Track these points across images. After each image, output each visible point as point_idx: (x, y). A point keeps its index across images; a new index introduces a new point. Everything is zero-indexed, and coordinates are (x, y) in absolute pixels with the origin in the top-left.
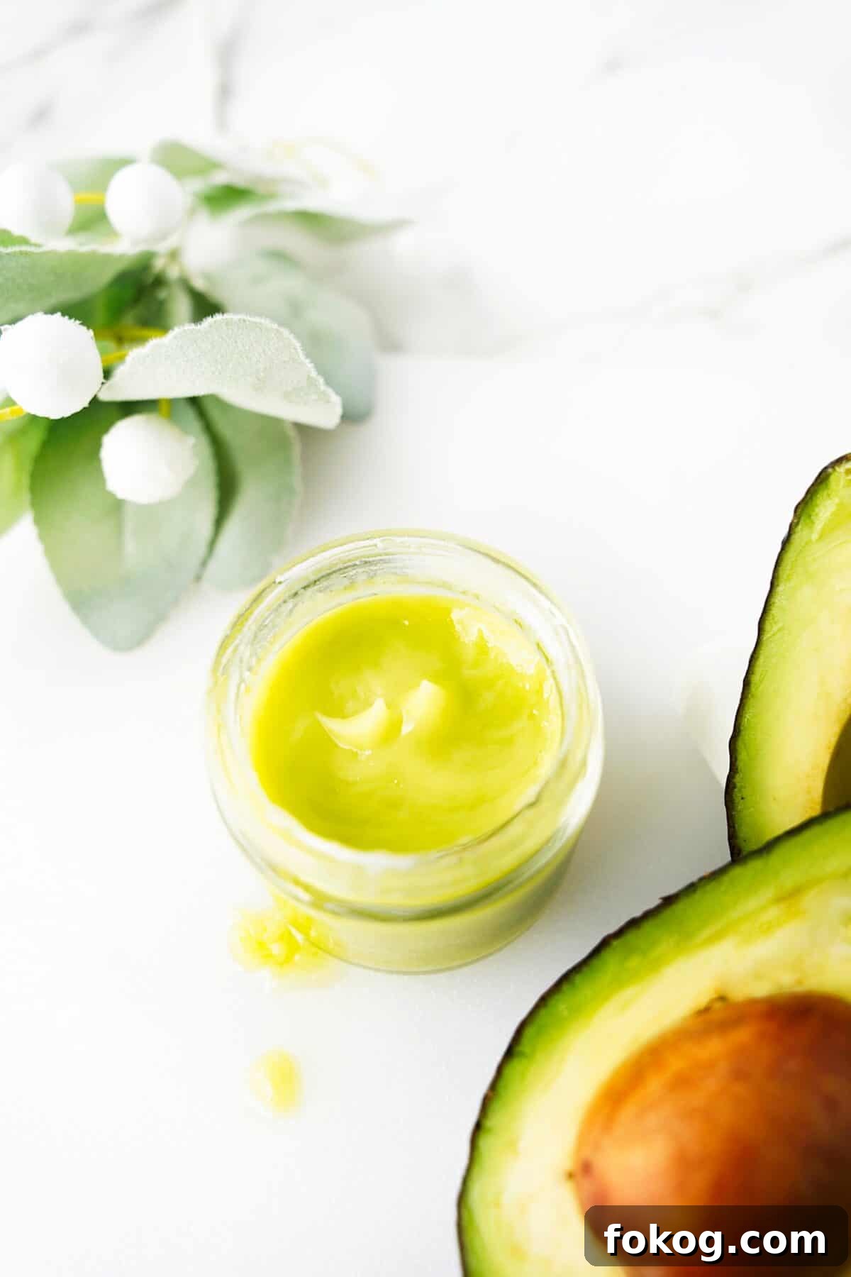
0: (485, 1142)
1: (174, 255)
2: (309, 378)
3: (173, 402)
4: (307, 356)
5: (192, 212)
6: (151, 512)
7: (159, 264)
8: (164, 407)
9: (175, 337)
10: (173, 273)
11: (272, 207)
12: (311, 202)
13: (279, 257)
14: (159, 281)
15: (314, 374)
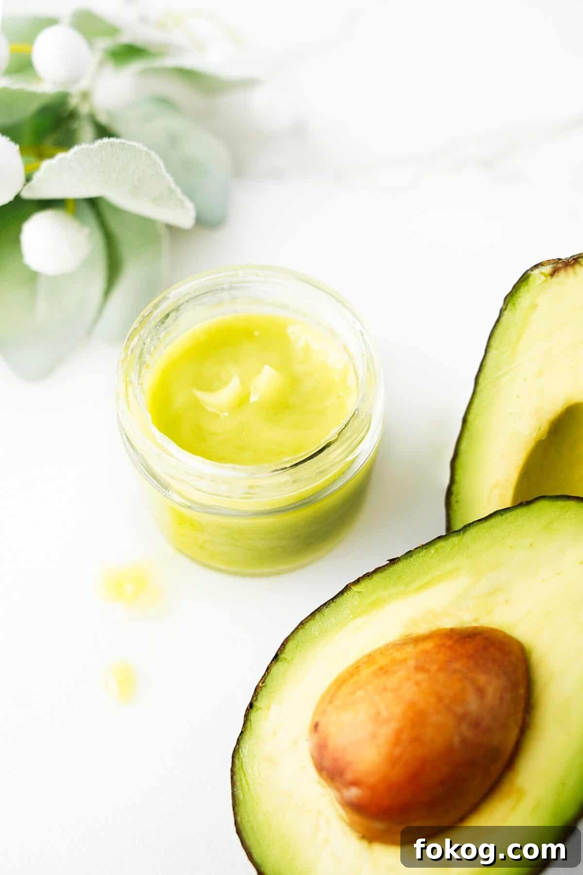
0: (253, 716)
1: (85, 95)
2: (169, 188)
3: (76, 201)
4: (168, 171)
5: (101, 65)
6: (57, 281)
7: (74, 102)
8: (71, 206)
9: (75, 153)
10: (84, 109)
11: (158, 63)
12: (187, 62)
13: (165, 103)
14: (73, 115)
15: (173, 185)
